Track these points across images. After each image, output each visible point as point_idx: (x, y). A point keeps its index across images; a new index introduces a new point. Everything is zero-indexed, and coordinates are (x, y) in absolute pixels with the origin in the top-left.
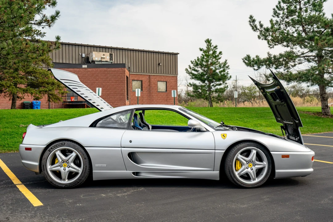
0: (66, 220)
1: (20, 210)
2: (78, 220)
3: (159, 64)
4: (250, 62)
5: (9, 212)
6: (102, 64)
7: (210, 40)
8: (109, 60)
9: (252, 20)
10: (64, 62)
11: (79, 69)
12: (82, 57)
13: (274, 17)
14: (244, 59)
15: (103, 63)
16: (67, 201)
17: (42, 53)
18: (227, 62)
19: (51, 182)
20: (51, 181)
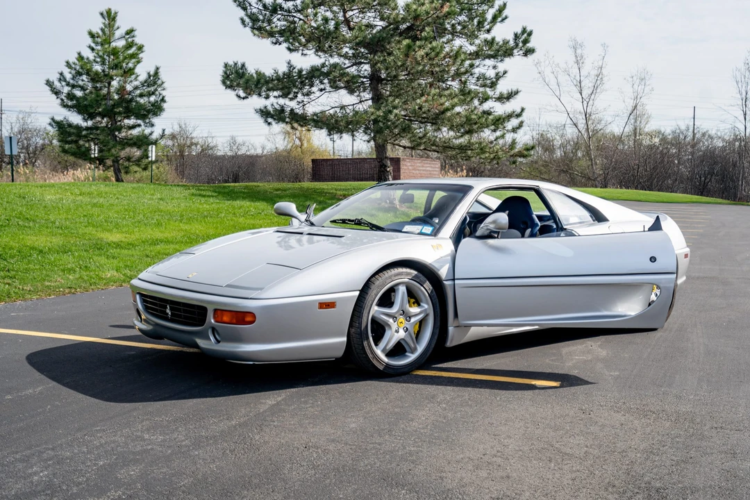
18: (161, 71)
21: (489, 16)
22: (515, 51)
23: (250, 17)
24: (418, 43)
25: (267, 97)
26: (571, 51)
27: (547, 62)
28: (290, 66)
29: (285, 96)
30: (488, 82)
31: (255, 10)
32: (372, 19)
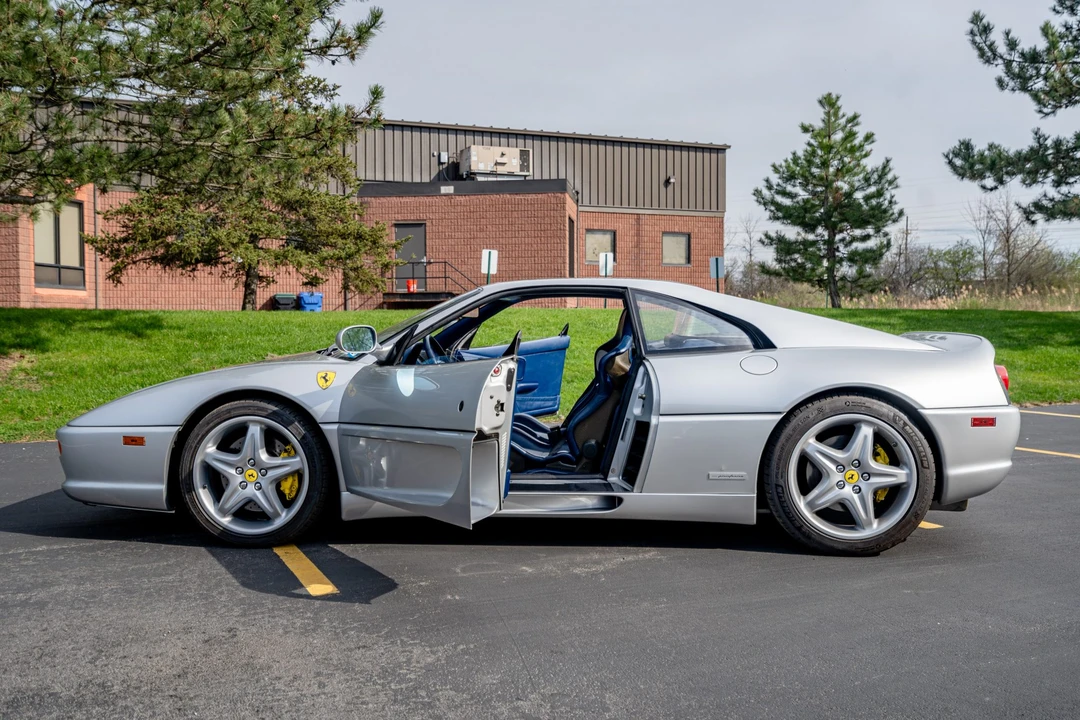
0: (415, 644)
1: (270, 606)
2: (455, 647)
3: (667, 182)
4: (970, 163)
5: (236, 609)
6: (497, 181)
7: (834, 96)
8: (518, 170)
9: (980, 27)
10: (390, 178)
11: (430, 199)
12: (440, 163)
13: (1058, 12)
14: (951, 156)
15: (499, 179)
16: (413, 583)
17: (331, 138)
18: (891, 164)
28: (1039, 136)
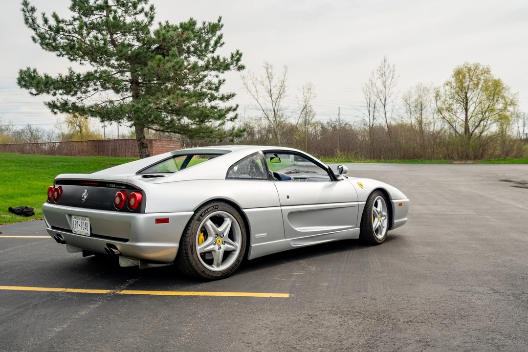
9: (28, 10)
13: (72, 10)
14: (24, 73)
19: (203, 272)
20: (203, 270)
21: (212, 43)
22: (231, 67)
23: (39, 36)
24: (167, 58)
25: (55, 94)
26: (265, 70)
27: (249, 77)
28: (71, 72)
29: (68, 93)
30: (214, 86)
31: (42, 31)
32: (131, 40)
